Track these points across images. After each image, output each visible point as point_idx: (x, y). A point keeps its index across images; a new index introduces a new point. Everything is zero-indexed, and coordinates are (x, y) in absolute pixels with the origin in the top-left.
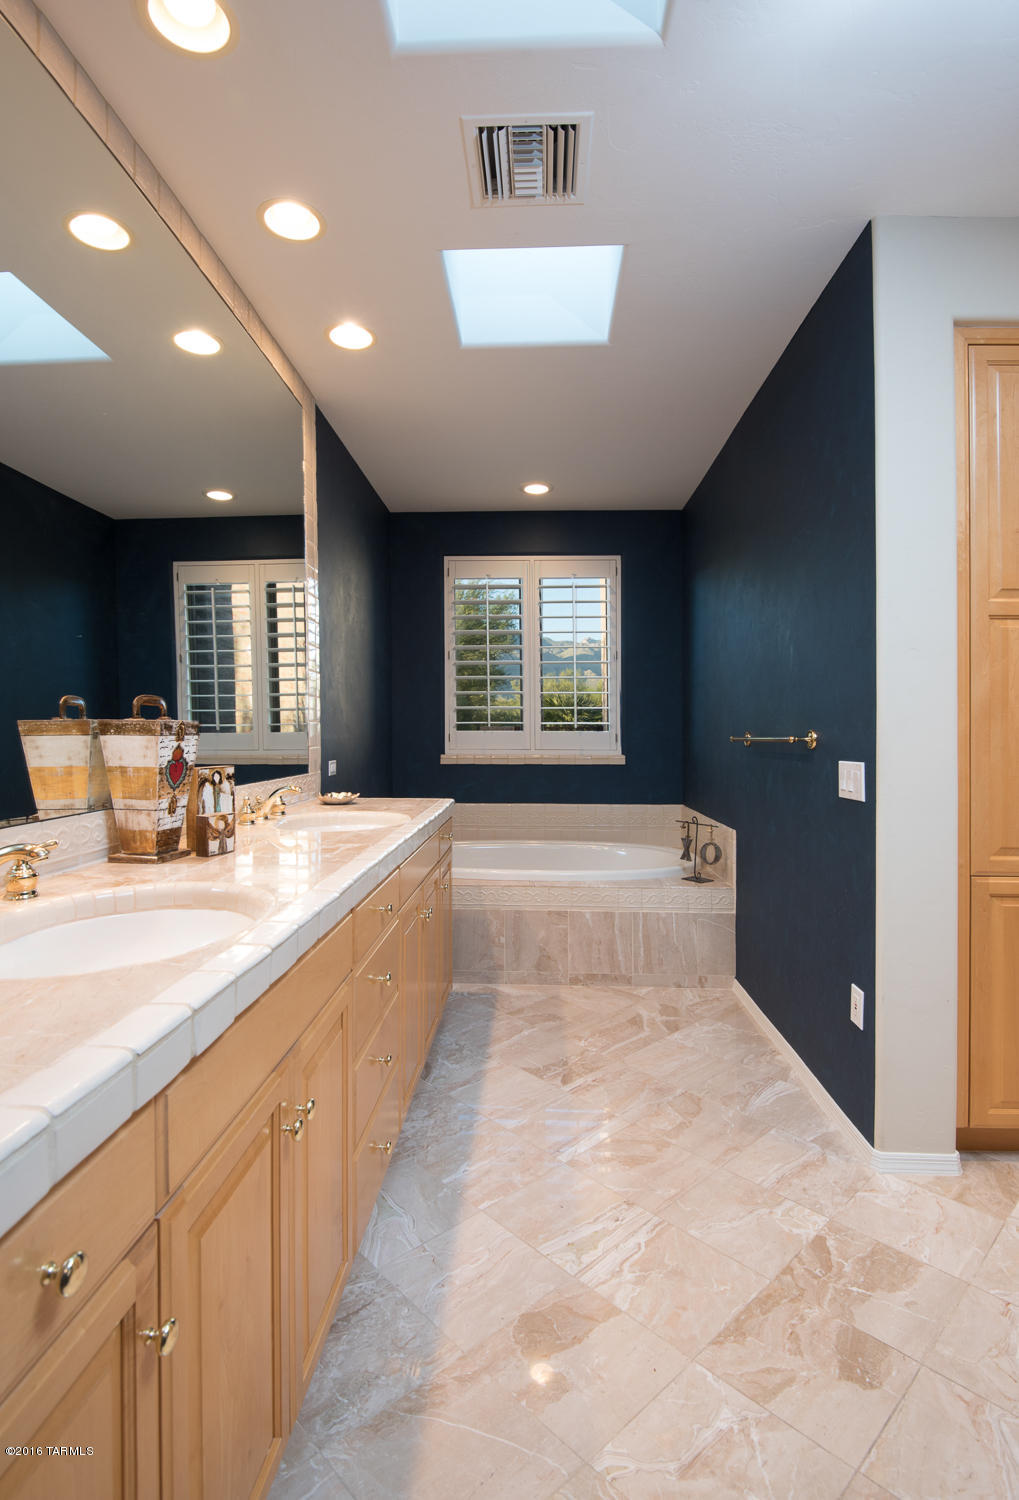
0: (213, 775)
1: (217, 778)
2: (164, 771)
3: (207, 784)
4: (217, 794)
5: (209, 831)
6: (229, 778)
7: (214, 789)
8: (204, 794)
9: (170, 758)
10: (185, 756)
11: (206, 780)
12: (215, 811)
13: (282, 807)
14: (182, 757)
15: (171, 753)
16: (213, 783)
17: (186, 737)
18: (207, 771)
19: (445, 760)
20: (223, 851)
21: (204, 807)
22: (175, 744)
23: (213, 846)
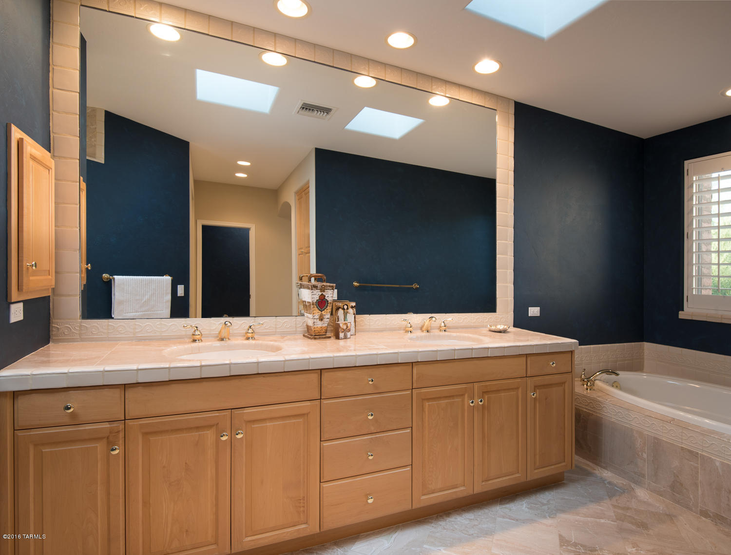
0: (344, 306)
1: (346, 307)
2: (315, 304)
3: (340, 309)
4: (345, 314)
5: (340, 330)
6: (352, 307)
7: (344, 312)
8: (339, 313)
9: (318, 299)
10: (326, 298)
11: (340, 308)
12: (344, 321)
13: (445, 327)
14: (325, 298)
15: (318, 297)
16: (344, 309)
17: (326, 291)
18: (340, 304)
19: (682, 315)
20: (345, 337)
21: (338, 319)
22: (320, 293)
23: (342, 335)
